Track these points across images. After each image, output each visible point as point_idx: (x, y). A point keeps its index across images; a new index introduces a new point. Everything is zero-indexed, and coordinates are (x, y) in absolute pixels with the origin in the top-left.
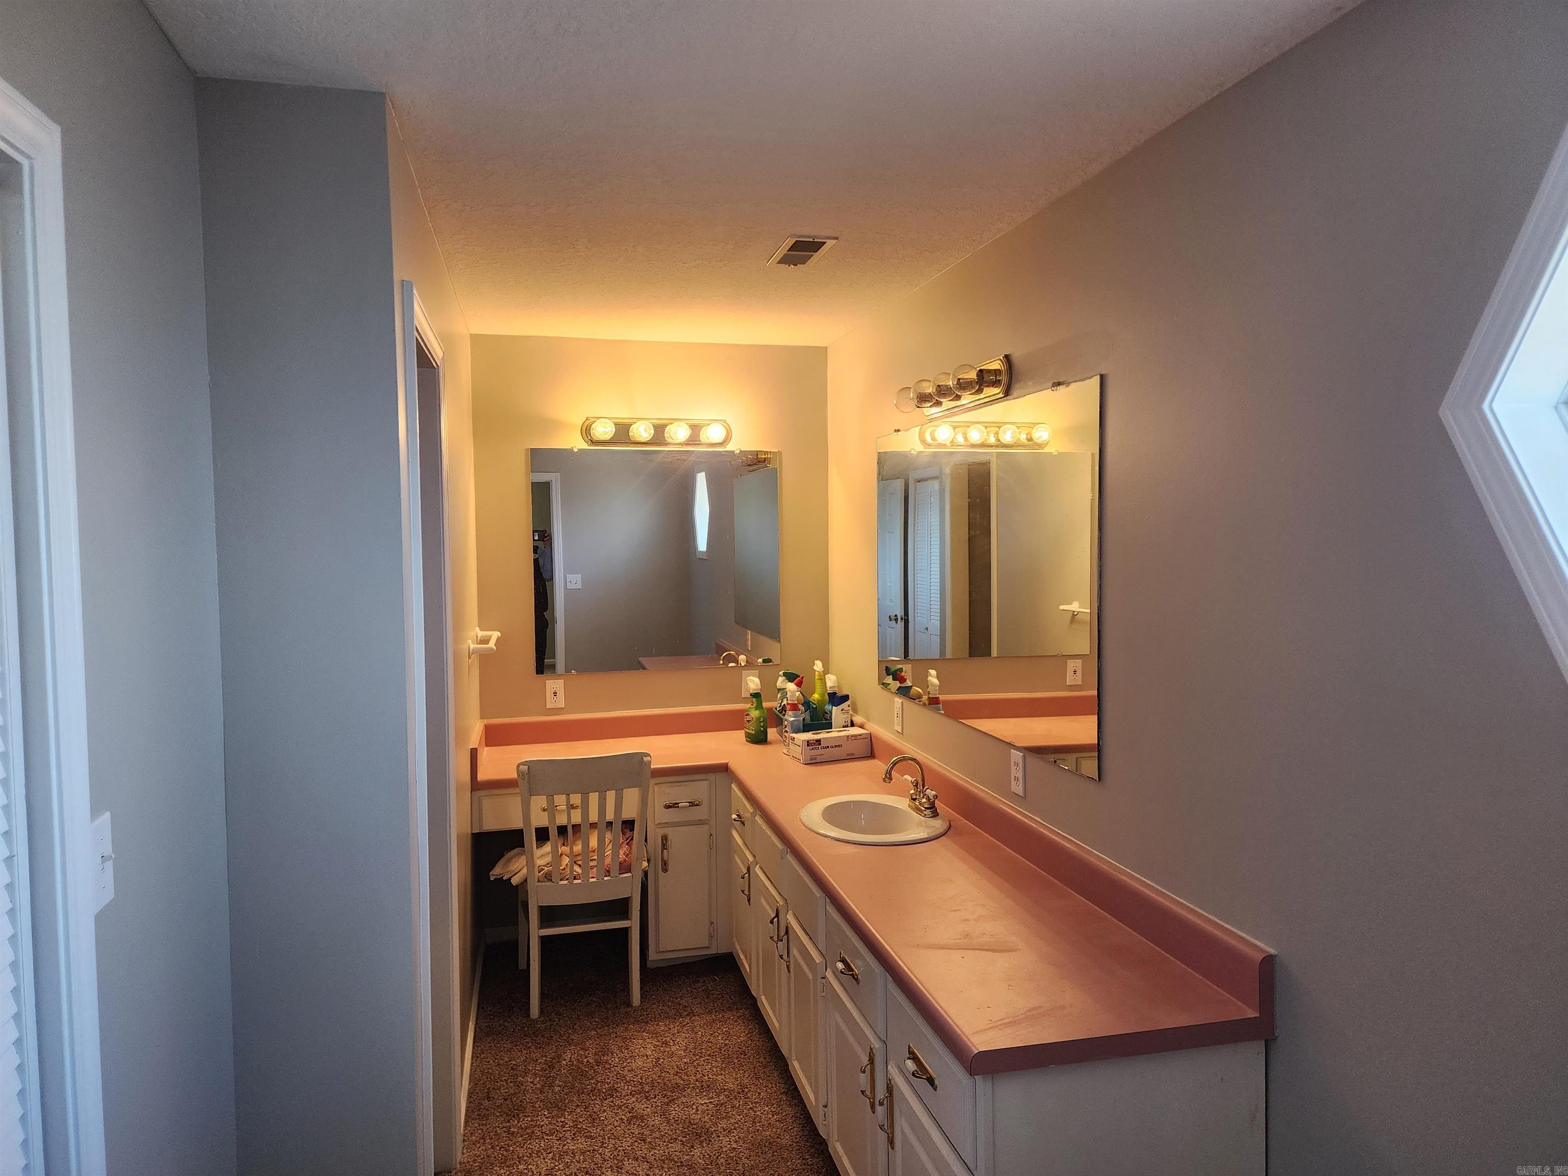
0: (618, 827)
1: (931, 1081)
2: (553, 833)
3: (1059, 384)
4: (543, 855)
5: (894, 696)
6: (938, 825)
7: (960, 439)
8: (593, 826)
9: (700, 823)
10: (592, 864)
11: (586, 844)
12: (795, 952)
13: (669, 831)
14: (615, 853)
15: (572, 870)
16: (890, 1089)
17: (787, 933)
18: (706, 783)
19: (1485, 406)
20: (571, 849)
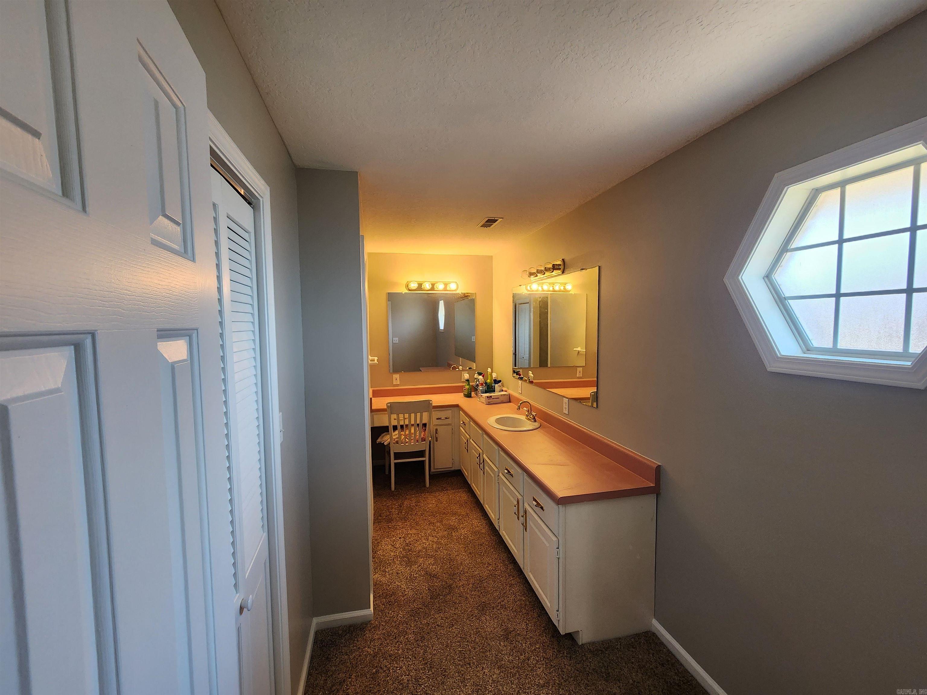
0: (421, 426)
1: (542, 508)
2: (399, 427)
3: (583, 269)
4: (395, 435)
5: (517, 380)
6: (537, 425)
7: (540, 289)
8: (413, 425)
9: (449, 425)
10: (412, 438)
11: (410, 431)
12: (486, 468)
13: (438, 427)
14: (420, 435)
15: (405, 440)
16: (525, 512)
17: (483, 461)
18: (451, 411)
19: (740, 278)
20: (405, 433)
